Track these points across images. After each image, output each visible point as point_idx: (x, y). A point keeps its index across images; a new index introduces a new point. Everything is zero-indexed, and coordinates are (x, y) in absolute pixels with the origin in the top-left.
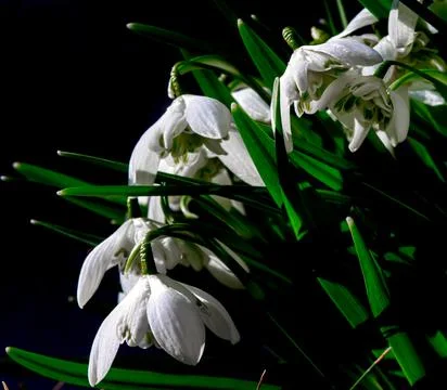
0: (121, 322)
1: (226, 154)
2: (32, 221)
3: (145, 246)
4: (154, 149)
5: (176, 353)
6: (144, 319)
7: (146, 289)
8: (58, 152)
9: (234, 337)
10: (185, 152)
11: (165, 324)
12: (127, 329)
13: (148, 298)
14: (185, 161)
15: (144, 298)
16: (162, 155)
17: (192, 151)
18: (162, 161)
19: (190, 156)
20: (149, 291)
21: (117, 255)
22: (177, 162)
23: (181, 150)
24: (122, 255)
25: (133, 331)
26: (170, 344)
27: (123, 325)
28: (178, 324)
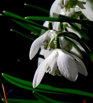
0: (47, 65)
1: (85, 9)
2: (11, 30)
3: (57, 38)
4: (60, 5)
5: (68, 77)
6: (56, 64)
7: (56, 54)
8: (25, 4)
9: (86, 74)
10: (70, 8)
11: (64, 66)
12: (49, 67)
13: (57, 57)
14: (69, 11)
15: (56, 57)
16: (62, 8)
17: (72, 7)
18: (62, 10)
19: (71, 9)
20: (58, 54)
21: (44, 42)
22: (66, 11)
23: (69, 6)
24: (46, 42)
25: (52, 68)
26: (66, 73)
27: (48, 66)
28: (69, 66)
